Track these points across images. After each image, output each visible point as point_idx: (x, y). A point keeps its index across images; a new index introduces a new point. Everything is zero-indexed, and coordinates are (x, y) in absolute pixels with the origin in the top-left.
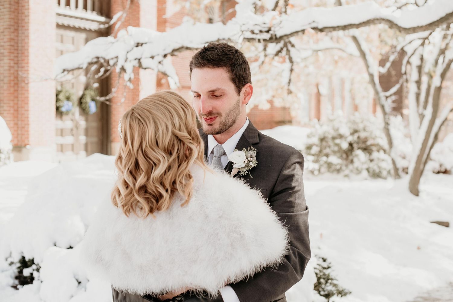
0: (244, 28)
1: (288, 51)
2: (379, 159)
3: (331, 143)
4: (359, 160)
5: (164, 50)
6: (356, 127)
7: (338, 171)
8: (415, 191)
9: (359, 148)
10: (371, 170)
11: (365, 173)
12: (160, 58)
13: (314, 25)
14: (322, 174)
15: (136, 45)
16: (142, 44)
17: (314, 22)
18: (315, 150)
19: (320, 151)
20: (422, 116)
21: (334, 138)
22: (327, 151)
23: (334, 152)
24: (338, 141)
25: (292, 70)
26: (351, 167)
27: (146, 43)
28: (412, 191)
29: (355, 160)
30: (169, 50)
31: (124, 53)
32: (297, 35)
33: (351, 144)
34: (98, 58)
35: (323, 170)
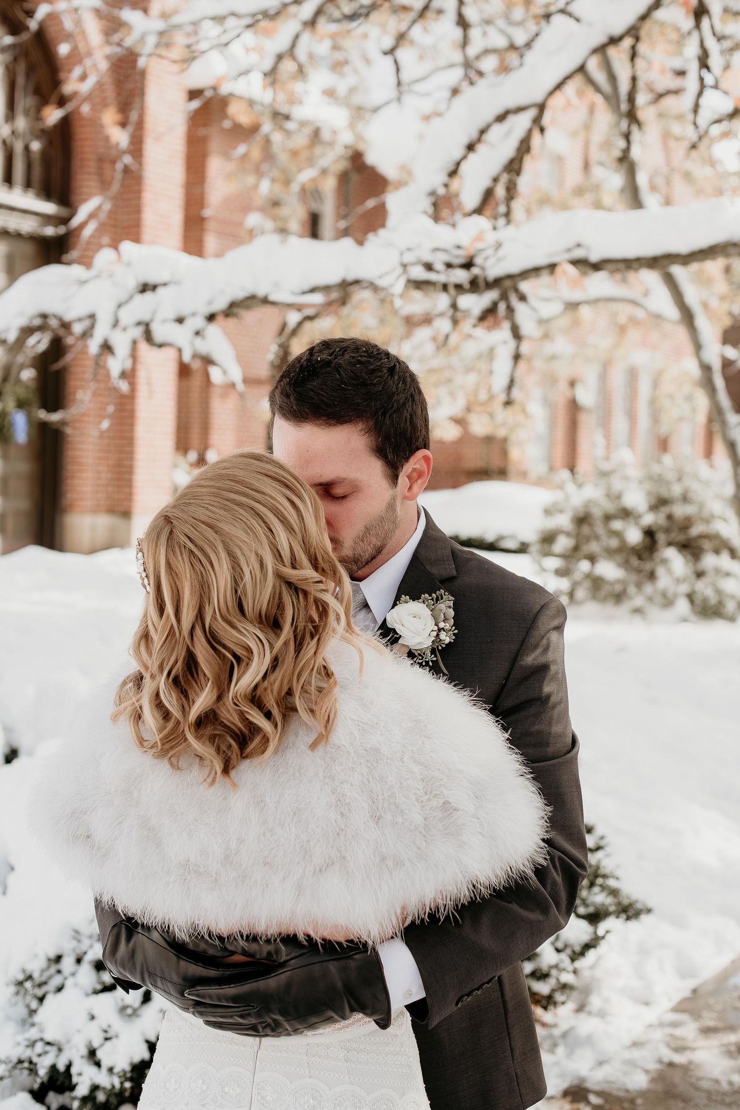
0: (408, 258)
1: (510, 310)
2: (718, 571)
3: (600, 530)
4: (669, 571)
5: (210, 303)
6: (664, 493)
7: (619, 597)
9: (670, 544)
10: (698, 599)
11: (683, 606)
12: (199, 322)
13: (579, 254)
14: (580, 603)
15: (140, 288)
16: (154, 288)
17: (579, 245)
18: (563, 544)
19: (576, 548)
21: (608, 518)
22: (594, 547)
23: (610, 553)
24: (617, 525)
25: (517, 357)
26: (648, 588)
27: (165, 285)
29: (661, 572)
30: (221, 304)
31: (110, 307)
32: (538, 276)
33: (650, 533)
34: (44, 316)
35: (580, 594)
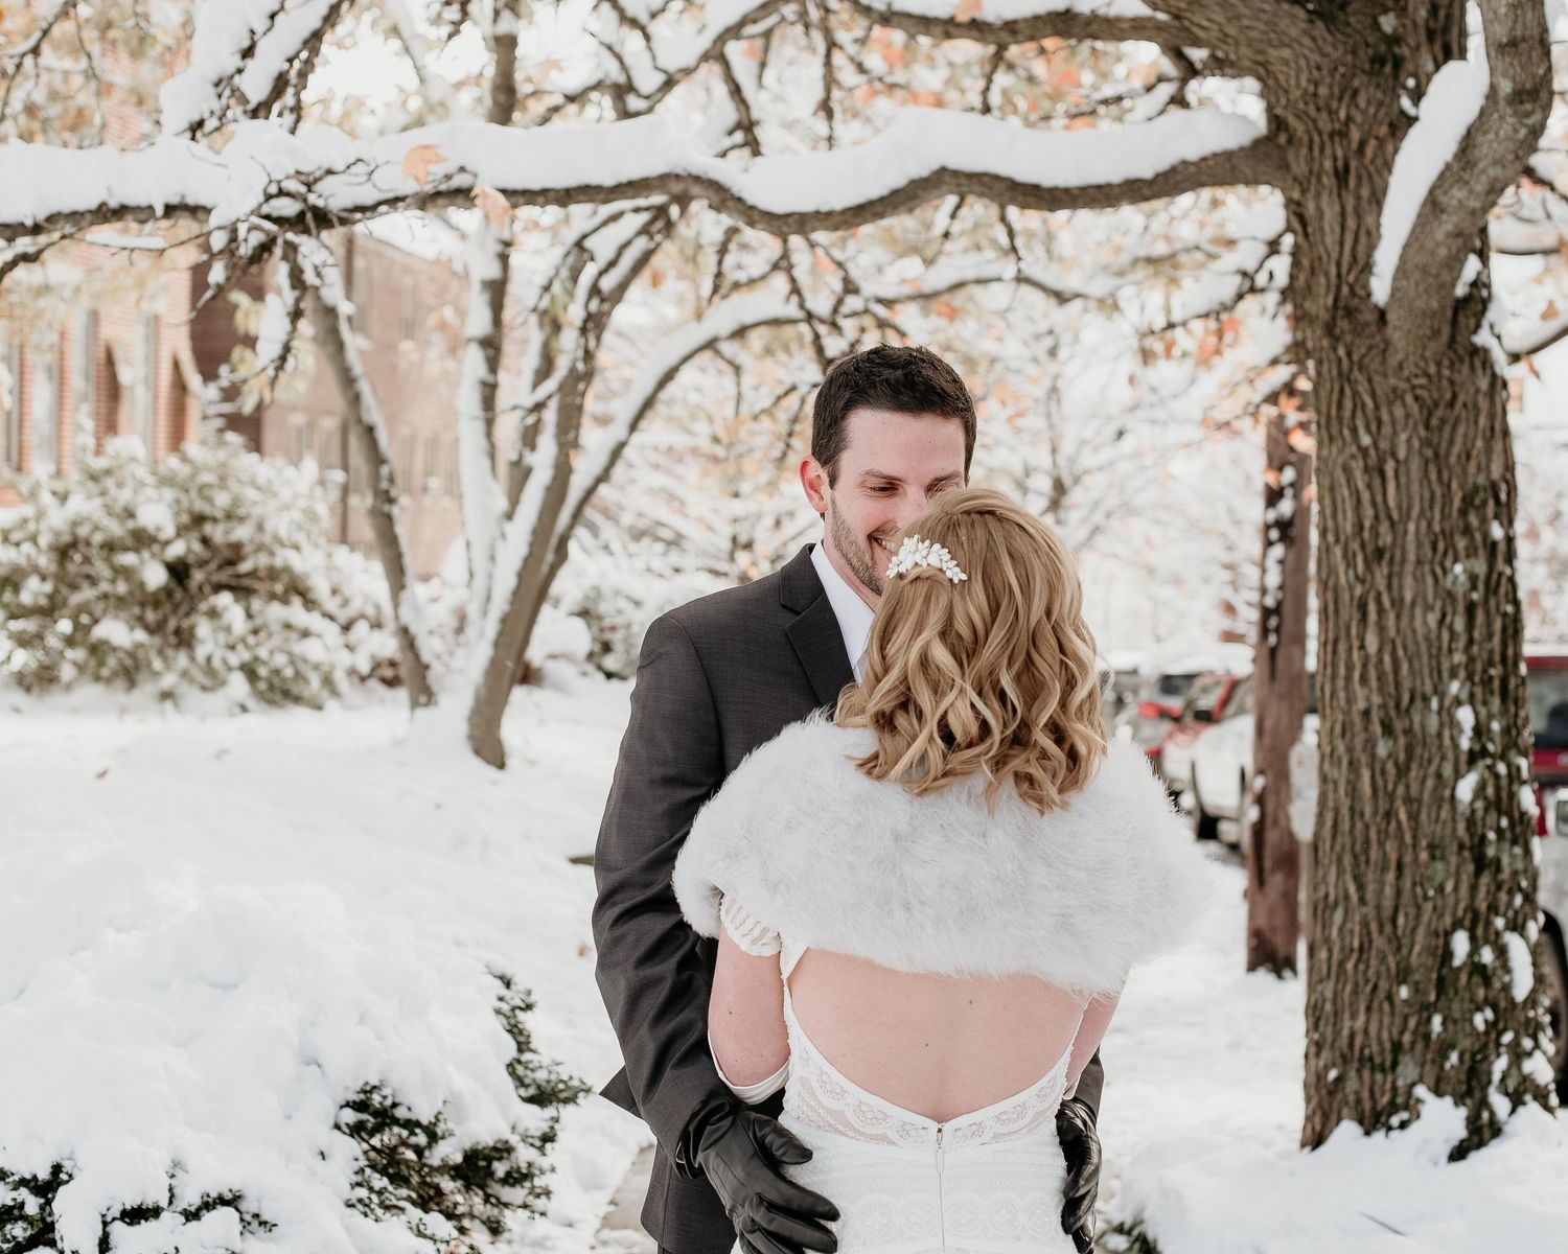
2: (288, 626)
3: (101, 568)
6: (200, 506)
7: (131, 672)
8: (489, 747)
10: (263, 671)
11: (238, 684)
14: (69, 687)
18: (34, 591)
19: (55, 599)
20: (520, 474)
21: (110, 547)
22: (87, 593)
23: (118, 605)
24: (128, 559)
25: (297, 313)
26: (182, 659)
28: (477, 752)
29: (203, 629)
33: (179, 571)
35: (67, 672)
